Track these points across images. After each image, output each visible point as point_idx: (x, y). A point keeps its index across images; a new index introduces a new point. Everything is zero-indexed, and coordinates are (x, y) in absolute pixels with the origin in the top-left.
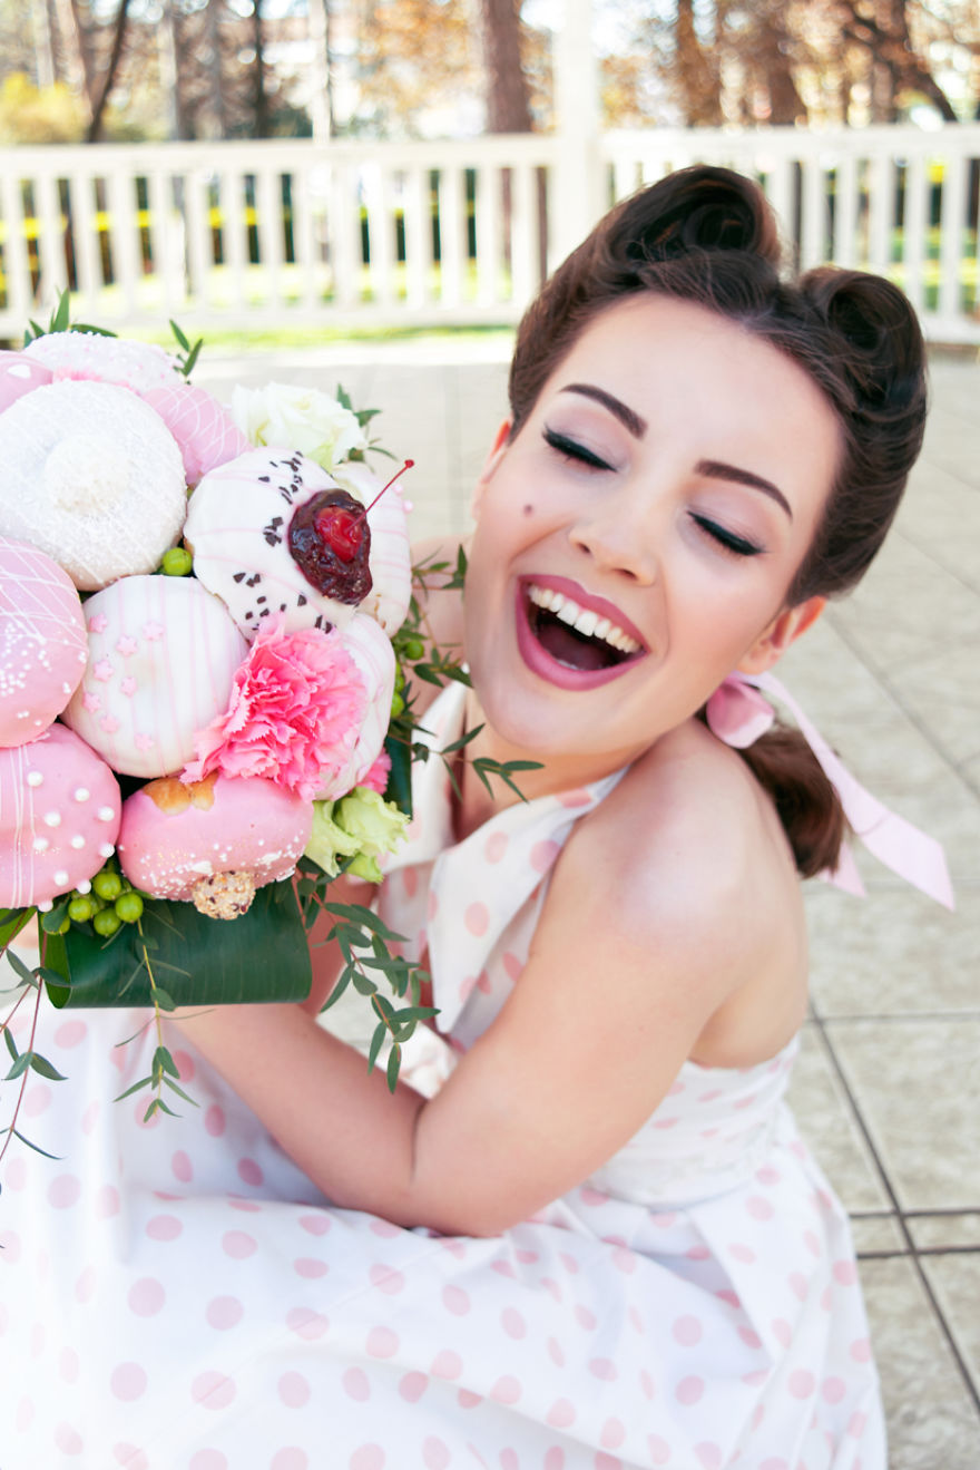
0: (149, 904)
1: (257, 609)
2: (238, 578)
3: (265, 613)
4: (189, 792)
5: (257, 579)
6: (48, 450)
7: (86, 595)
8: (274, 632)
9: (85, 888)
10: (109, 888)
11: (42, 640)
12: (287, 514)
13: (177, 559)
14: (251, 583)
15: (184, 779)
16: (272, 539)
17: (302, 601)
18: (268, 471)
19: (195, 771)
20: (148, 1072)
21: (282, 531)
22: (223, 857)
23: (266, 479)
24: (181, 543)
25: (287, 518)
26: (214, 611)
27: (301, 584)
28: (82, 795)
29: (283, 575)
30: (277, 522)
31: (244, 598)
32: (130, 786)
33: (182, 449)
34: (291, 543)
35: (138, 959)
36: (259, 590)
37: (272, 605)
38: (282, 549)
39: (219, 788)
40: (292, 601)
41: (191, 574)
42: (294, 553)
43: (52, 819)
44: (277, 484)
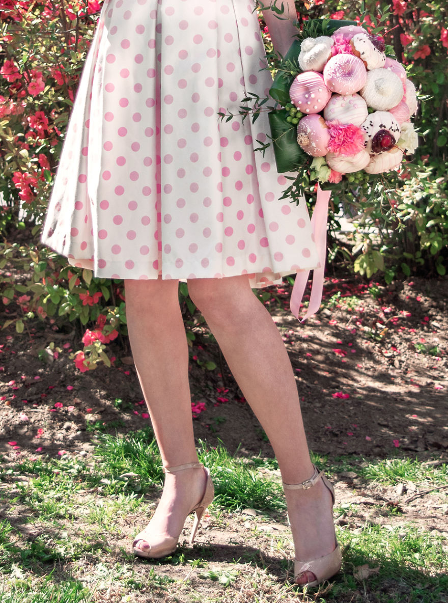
1: (366, 128)
2: (371, 122)
4: (324, 124)
5: (372, 125)
7: (359, 93)
8: (362, 132)
9: (298, 109)
10: (299, 115)
12: (387, 129)
13: (372, 110)
15: (326, 121)
16: (381, 126)
17: (370, 136)
18: (394, 123)
19: (329, 123)
21: (383, 128)
22: (312, 134)
23: (392, 122)
24: (375, 110)
25: (385, 129)
27: (373, 135)
29: (374, 131)
30: (385, 127)
32: (322, 113)
34: (381, 131)
36: (370, 126)
37: (367, 130)
38: (379, 129)
39: (326, 129)
40: (369, 134)
41: (369, 113)
42: (378, 133)
44: (393, 125)
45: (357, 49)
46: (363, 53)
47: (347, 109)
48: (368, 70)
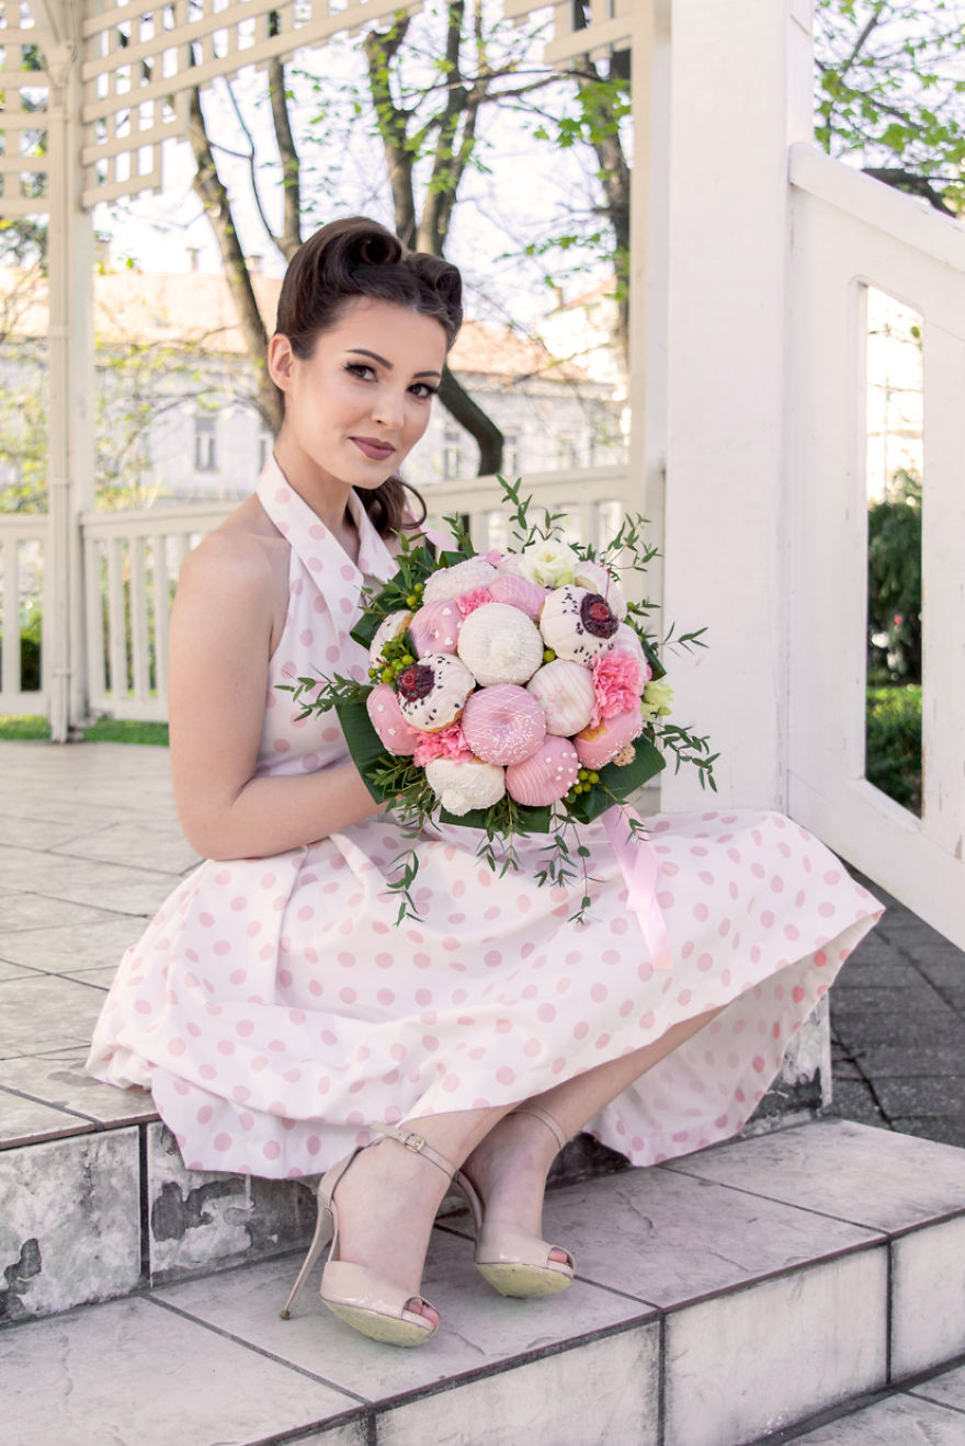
0: (598, 772)
1: (587, 658)
2: (576, 652)
3: (591, 657)
4: (597, 730)
5: (582, 648)
6: (488, 646)
7: (526, 686)
8: (596, 661)
9: (577, 782)
10: (583, 775)
11: (529, 717)
12: (578, 618)
13: (548, 655)
14: (581, 651)
15: (592, 727)
16: (581, 633)
17: (601, 645)
18: (563, 607)
19: (596, 723)
20: (631, 830)
21: (582, 626)
22: (620, 744)
23: (565, 611)
24: (546, 648)
25: (580, 620)
26: (572, 666)
27: (597, 640)
28: (565, 755)
29: (590, 641)
30: (579, 624)
31: (581, 657)
32: (572, 739)
33: (523, 610)
34: (587, 629)
35: (605, 793)
36: (584, 652)
37: (592, 653)
38: (585, 632)
39: (606, 724)
40: (598, 647)
41: (556, 657)
42: (590, 632)
43: (560, 769)
44: (569, 610)
45: (451, 719)
46: (457, 706)
47: (565, 700)
48: (478, 687)
